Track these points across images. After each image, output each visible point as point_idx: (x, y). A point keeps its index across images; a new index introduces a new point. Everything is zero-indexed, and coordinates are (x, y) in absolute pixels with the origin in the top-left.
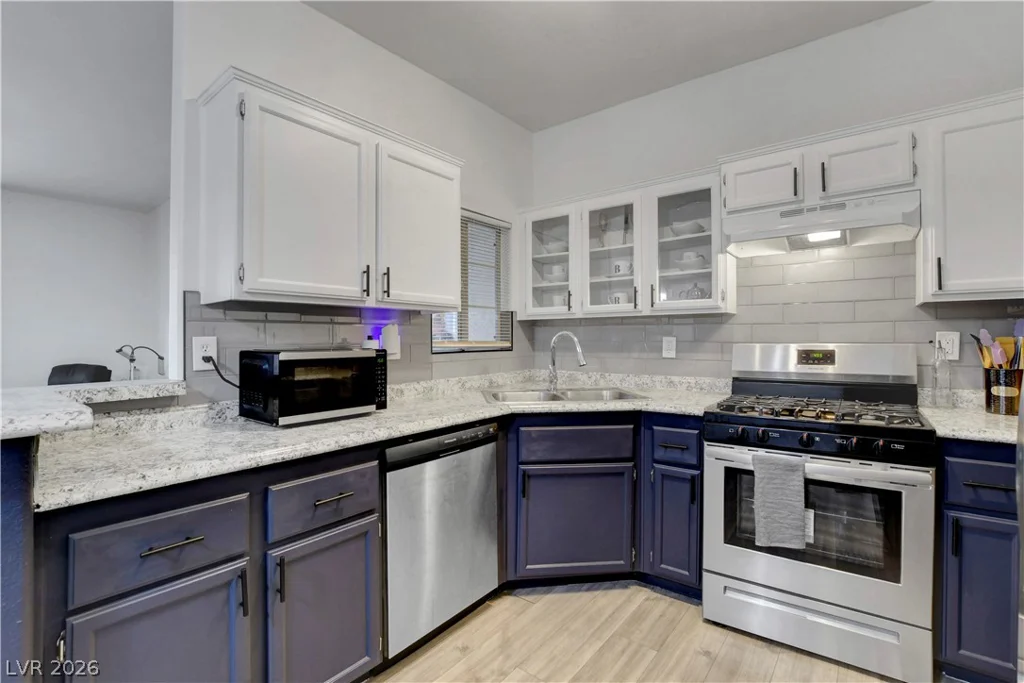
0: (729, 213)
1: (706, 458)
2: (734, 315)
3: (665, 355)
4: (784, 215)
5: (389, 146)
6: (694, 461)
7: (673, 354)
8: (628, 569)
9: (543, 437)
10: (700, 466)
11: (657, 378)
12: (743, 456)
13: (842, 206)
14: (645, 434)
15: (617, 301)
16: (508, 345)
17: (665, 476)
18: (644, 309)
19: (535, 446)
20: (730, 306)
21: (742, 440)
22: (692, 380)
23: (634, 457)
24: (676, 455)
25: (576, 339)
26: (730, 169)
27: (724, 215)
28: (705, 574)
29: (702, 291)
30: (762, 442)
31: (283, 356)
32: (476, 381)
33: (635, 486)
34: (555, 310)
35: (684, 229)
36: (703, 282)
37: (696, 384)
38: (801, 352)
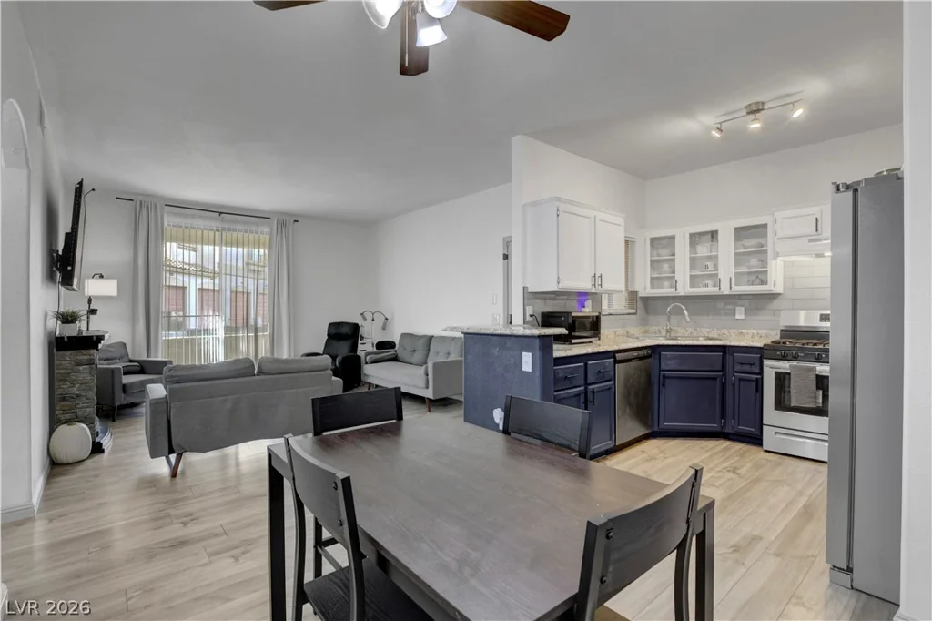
0: (779, 239)
1: (765, 369)
2: (780, 294)
3: (737, 317)
4: (811, 241)
5: (600, 216)
6: (758, 371)
7: (743, 317)
8: (719, 429)
9: (674, 358)
10: (761, 373)
11: (732, 331)
12: (784, 366)
14: (729, 358)
15: (707, 286)
16: (634, 311)
17: (740, 379)
18: (725, 290)
19: (669, 362)
20: (779, 289)
21: (784, 358)
22: (755, 332)
23: (723, 369)
24: (747, 368)
25: (684, 308)
26: (779, 215)
27: (776, 240)
28: (764, 427)
29: (762, 280)
30: (795, 358)
31: (573, 314)
33: (723, 386)
34: (666, 291)
35: (751, 244)
36: (761, 278)
37: (758, 334)
38: (822, 315)
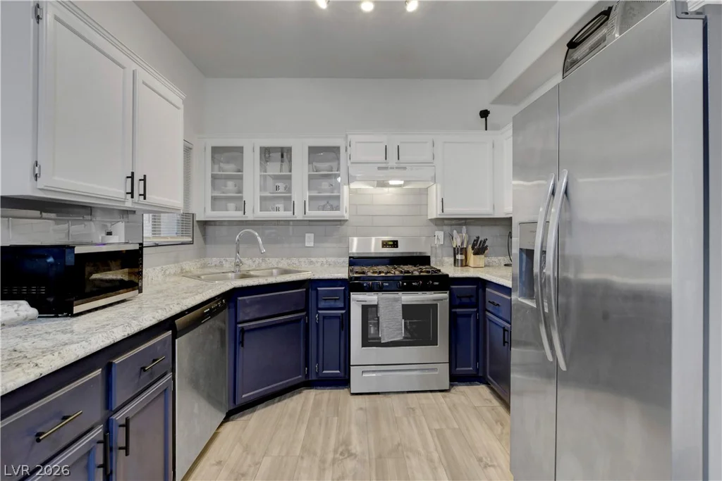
0: (352, 163)
1: (352, 304)
2: (347, 220)
3: (307, 245)
4: (379, 168)
5: (142, 75)
6: (341, 304)
7: (312, 244)
8: (304, 380)
9: (253, 303)
10: (347, 307)
11: (302, 260)
12: (371, 298)
13: (405, 168)
14: (312, 293)
15: (278, 209)
16: (191, 239)
17: (325, 317)
18: (299, 215)
19: (248, 310)
20: (347, 216)
21: (370, 289)
22: (324, 260)
23: (306, 309)
24: (332, 304)
25: (256, 234)
26: (353, 138)
27: (349, 164)
28: (351, 367)
29: (331, 206)
30: (381, 289)
31: (78, 250)
32: (172, 268)
33: (307, 327)
34: (232, 214)
35: (324, 167)
36: (333, 201)
37: (327, 262)
38: (383, 242)
